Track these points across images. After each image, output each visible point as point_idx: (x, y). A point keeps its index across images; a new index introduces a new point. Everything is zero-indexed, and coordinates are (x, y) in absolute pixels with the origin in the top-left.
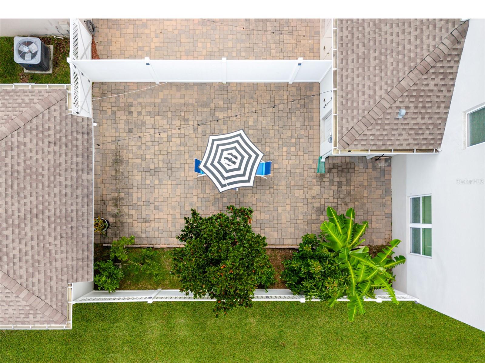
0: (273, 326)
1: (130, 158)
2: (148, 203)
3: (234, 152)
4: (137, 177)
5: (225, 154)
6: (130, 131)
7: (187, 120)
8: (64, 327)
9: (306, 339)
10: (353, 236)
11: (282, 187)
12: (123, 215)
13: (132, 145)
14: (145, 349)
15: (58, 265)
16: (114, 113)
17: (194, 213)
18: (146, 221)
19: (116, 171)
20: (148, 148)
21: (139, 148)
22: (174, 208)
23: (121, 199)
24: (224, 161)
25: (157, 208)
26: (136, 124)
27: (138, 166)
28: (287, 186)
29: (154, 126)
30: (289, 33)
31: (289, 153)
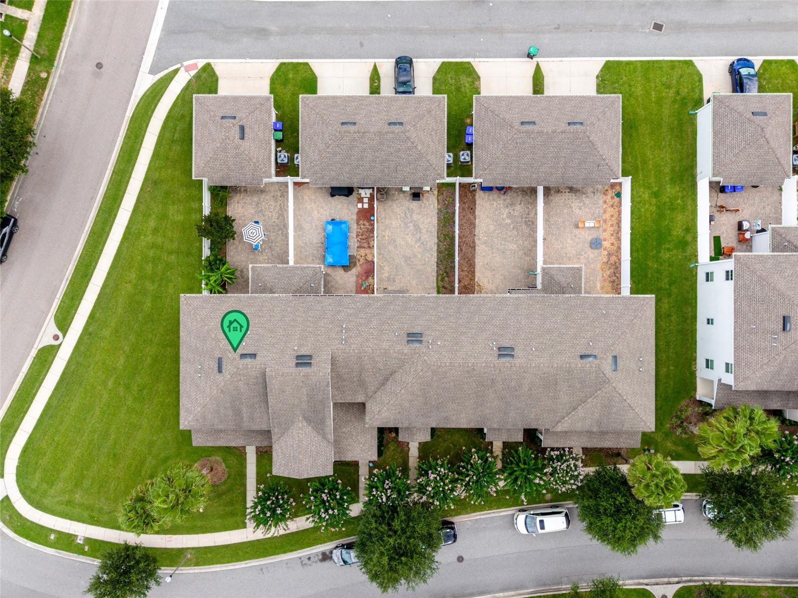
0: (196, 252)
1: (263, 196)
2: (245, 203)
3: (255, 234)
4: (255, 199)
5: (254, 231)
6: (274, 197)
7: (278, 219)
8: (193, 176)
9: (191, 265)
10: (227, 277)
11: (251, 257)
12: (240, 193)
13: (267, 197)
14: (187, 202)
15: (213, 175)
16: (280, 190)
17: (234, 220)
18: (238, 202)
19: (258, 191)
20: (267, 203)
21: (267, 200)
22: (243, 213)
23: (247, 193)
24: (251, 231)
25: (243, 206)
26: (276, 199)
27: (260, 200)
28: (252, 259)
29: (276, 206)
30: (313, 260)
31: (265, 259)
